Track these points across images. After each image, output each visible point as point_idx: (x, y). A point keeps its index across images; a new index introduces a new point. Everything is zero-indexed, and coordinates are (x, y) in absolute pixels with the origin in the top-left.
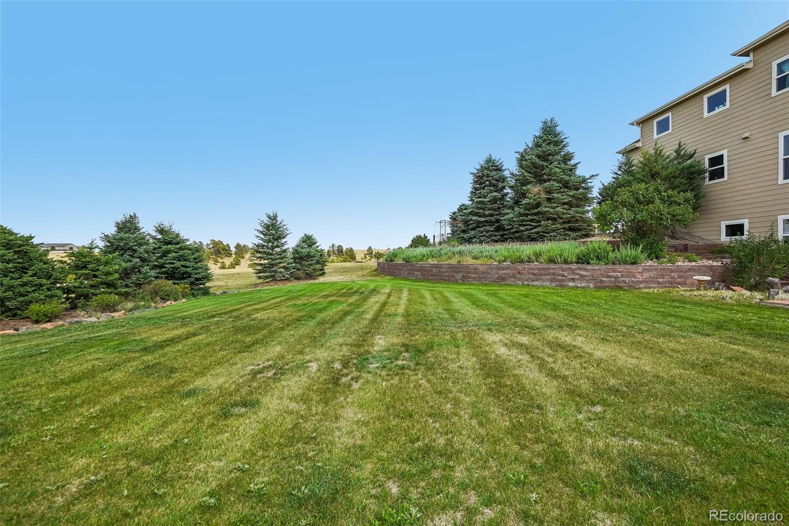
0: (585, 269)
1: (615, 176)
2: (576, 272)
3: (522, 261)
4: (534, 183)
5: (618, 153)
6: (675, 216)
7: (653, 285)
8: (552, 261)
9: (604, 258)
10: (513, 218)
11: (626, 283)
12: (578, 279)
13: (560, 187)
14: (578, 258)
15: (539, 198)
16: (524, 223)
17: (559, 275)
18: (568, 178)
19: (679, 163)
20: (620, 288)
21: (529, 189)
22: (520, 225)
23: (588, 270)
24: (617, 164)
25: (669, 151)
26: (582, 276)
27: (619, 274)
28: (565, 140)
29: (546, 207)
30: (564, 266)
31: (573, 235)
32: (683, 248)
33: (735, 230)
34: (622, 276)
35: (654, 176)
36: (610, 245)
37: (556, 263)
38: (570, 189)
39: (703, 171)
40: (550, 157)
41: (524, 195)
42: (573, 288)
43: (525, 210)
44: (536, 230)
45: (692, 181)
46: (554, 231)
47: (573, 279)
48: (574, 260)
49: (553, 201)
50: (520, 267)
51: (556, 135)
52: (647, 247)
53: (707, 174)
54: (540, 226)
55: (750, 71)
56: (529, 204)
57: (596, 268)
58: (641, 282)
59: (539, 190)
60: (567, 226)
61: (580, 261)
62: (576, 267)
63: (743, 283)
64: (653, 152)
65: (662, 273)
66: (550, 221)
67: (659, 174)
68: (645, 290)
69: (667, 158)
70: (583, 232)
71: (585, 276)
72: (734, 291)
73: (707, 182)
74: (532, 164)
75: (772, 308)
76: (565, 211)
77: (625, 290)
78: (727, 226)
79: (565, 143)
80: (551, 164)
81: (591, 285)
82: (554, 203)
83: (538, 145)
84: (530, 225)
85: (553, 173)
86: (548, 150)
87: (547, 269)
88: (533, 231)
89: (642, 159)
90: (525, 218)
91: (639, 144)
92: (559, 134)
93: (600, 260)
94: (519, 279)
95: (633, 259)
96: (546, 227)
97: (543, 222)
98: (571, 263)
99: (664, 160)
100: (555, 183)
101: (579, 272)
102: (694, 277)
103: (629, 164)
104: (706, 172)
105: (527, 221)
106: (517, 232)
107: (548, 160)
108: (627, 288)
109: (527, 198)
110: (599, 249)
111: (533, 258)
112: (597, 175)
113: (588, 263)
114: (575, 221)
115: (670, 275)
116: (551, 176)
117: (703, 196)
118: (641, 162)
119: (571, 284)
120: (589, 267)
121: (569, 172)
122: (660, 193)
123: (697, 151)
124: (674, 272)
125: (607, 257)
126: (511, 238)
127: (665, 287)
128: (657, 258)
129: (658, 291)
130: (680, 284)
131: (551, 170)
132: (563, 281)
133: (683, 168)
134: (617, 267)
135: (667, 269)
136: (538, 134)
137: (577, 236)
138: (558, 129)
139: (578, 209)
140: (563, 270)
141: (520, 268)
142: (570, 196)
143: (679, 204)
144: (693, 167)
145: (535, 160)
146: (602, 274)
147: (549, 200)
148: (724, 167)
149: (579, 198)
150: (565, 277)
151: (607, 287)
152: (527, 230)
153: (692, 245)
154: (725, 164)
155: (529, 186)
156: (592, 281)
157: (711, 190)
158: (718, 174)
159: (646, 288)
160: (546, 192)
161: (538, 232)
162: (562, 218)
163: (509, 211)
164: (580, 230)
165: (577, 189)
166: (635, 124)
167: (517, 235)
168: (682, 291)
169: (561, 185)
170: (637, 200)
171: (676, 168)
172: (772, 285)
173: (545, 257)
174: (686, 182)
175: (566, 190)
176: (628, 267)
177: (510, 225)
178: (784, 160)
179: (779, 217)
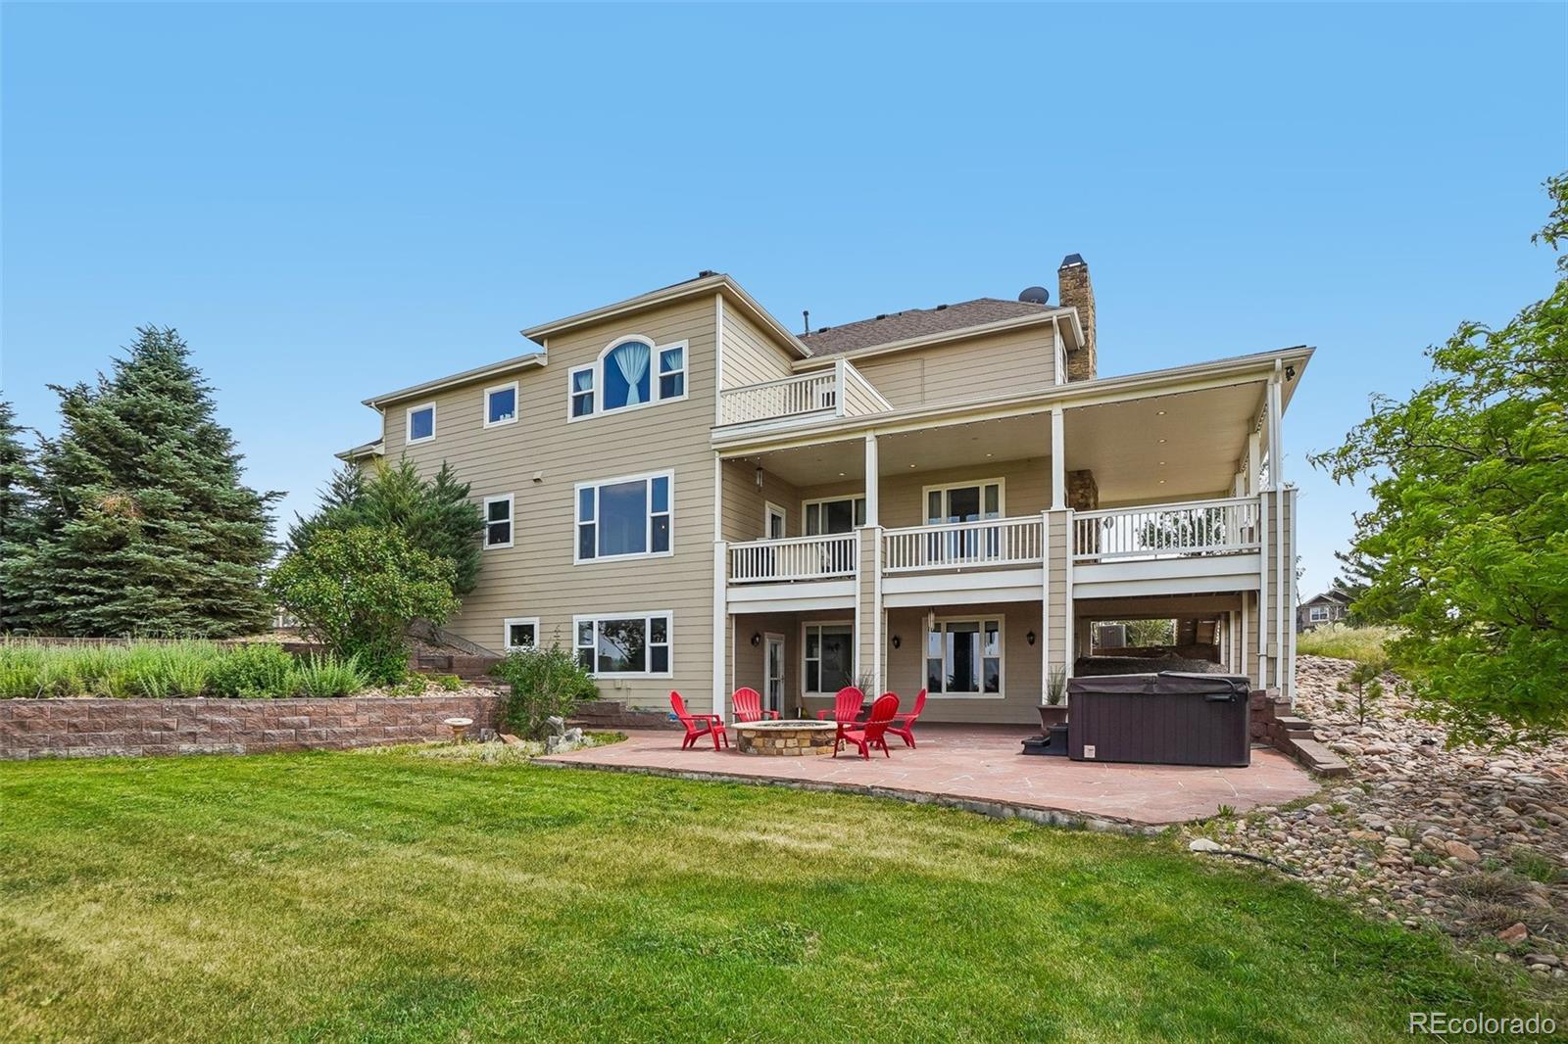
0: (223, 709)
1: (327, 504)
2: (200, 717)
3: (35, 692)
4: (109, 484)
5: (340, 456)
6: (421, 601)
7: (376, 740)
8: (133, 689)
9: (274, 682)
10: (29, 569)
11: (321, 738)
12: (205, 735)
13: (185, 505)
14: (211, 683)
15: (121, 523)
16: (70, 586)
17: (152, 726)
18: (207, 487)
19: (443, 502)
20: (308, 749)
21: (90, 497)
22: (58, 591)
23: (229, 712)
24: (333, 479)
25: (427, 475)
26: (214, 726)
27: (306, 719)
28: (206, 394)
29: (141, 550)
30: (167, 703)
31: (216, 625)
32: (445, 664)
33: (522, 634)
34: (312, 723)
35: (398, 516)
36: (290, 655)
37: (145, 696)
38: (216, 515)
39: (480, 523)
40: (161, 426)
41: (72, 510)
42: (190, 757)
43: (76, 549)
44: (108, 608)
45: (463, 539)
46: (163, 613)
47: (193, 734)
48: (198, 687)
49: (164, 536)
50: (25, 708)
51: (181, 376)
52: (371, 660)
53: (486, 532)
54: (124, 597)
55: (543, 371)
56: (87, 535)
57: (254, 705)
58: (353, 735)
59: (123, 503)
60: (201, 603)
61: (214, 690)
62: (201, 705)
63: (519, 727)
64: (398, 470)
65: (395, 713)
66: (149, 587)
67: (406, 515)
68: (359, 751)
69: (423, 488)
70: (245, 622)
71: (224, 726)
72: (505, 742)
73: (487, 546)
74: (105, 429)
75: (543, 769)
76: (196, 566)
77: (320, 753)
78: (513, 627)
79: (205, 400)
80: (160, 442)
81: (240, 748)
82: (168, 542)
83: (125, 386)
84: (91, 593)
85: (168, 468)
86: (154, 406)
87: (117, 711)
88: (99, 608)
89: (379, 481)
90: (74, 573)
91: (380, 450)
92: (189, 375)
93: (263, 688)
94: (21, 743)
95: (337, 685)
96: (139, 601)
97: (129, 588)
98: (190, 694)
99: (417, 491)
100: (169, 492)
101: (208, 717)
102: (448, 721)
103: (355, 483)
104: (484, 528)
105: (81, 581)
106: (44, 609)
107: (155, 430)
108: (322, 750)
109: (80, 517)
110: (263, 661)
111: (76, 681)
112: (284, 493)
113: (235, 695)
114: (222, 593)
115: (408, 718)
116: (158, 475)
117: (478, 570)
118: (376, 486)
119: (185, 747)
120: (235, 704)
121: (213, 475)
122: (398, 553)
123: (472, 486)
124: (416, 711)
125: (281, 682)
126: (27, 625)
127: (399, 743)
128: (391, 683)
129: (385, 751)
130: (426, 735)
131: (159, 458)
132: (163, 740)
133: (447, 512)
134: (301, 703)
135: (403, 705)
136: (128, 359)
137: (229, 628)
138: (189, 362)
139: (231, 565)
140: (164, 713)
141: (25, 710)
142: (213, 531)
143: (431, 579)
144: (465, 514)
145: (114, 422)
146: (265, 721)
147: (150, 533)
148: (509, 523)
149: (237, 539)
150: (172, 730)
151: (280, 749)
152: (77, 606)
153: (460, 660)
154: (511, 519)
155: (91, 489)
156: (243, 738)
157: (491, 560)
158: (500, 534)
159: (361, 746)
160: (144, 510)
161: (116, 614)
162: (188, 583)
163: (18, 548)
164: (235, 615)
165: (232, 518)
166: (373, 404)
167: (48, 617)
168: (426, 750)
169: (188, 501)
170: (353, 560)
171: (437, 510)
172: (554, 730)
173: (115, 680)
174: (451, 539)
175: (202, 515)
176: (326, 702)
177: (22, 587)
178: (581, 527)
179: (574, 617)
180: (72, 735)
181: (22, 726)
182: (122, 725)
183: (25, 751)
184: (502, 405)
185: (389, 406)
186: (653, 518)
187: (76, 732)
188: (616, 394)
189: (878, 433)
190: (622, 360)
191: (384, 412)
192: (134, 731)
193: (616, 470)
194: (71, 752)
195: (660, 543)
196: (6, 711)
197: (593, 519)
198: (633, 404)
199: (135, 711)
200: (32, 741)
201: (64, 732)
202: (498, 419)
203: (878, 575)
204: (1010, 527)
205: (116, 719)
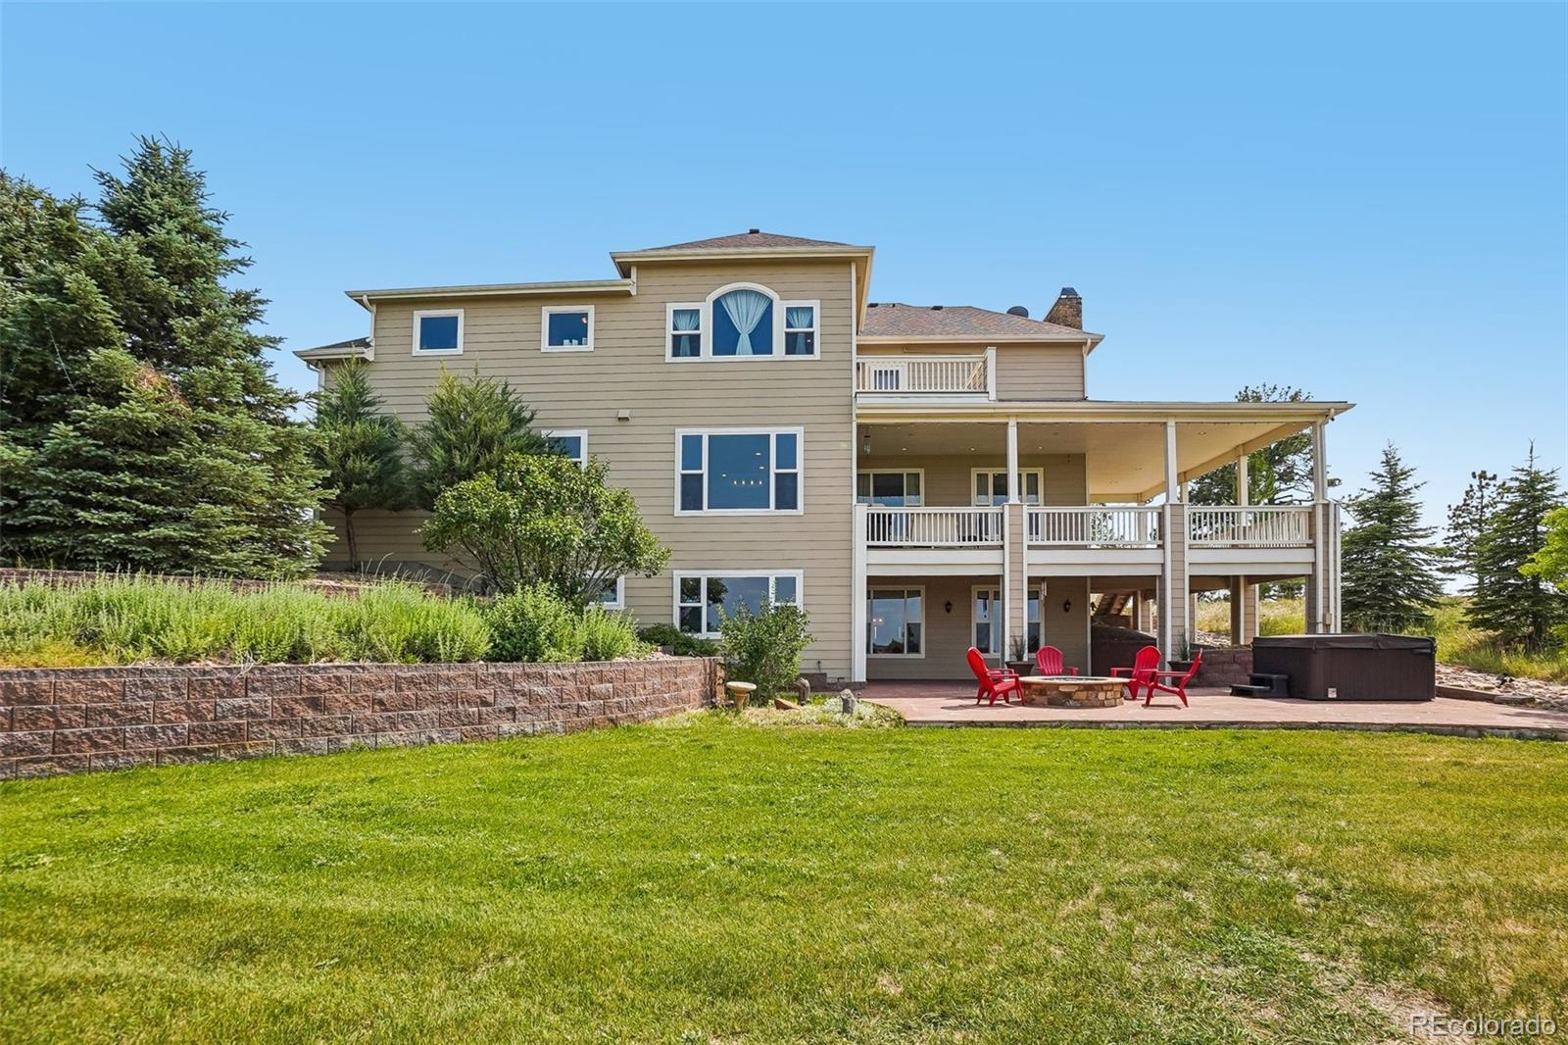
2: (518, 687)
7: (659, 711)
11: (622, 709)
12: (524, 710)
16: (97, 497)
17: (468, 701)
20: (613, 724)
22: (80, 504)
26: (532, 698)
30: (482, 669)
34: (616, 692)
44: (157, 532)
55: (630, 301)
61: (494, 652)
62: (516, 671)
71: (541, 698)
81: (559, 725)
84: (128, 510)
88: (144, 533)
90: (100, 478)
91: (366, 354)
101: (526, 686)
108: (625, 723)
119: (505, 727)
123: (535, 415)
134: (605, 667)
146: (578, 690)
151: (592, 725)
154: (584, 458)
156: (560, 713)
159: (651, 717)
166: (365, 298)
178: (683, 476)
179: (675, 572)
180: (379, 716)
181: (315, 704)
182: (436, 700)
183: (322, 741)
184: (567, 329)
185: (382, 304)
186: (777, 475)
187: (383, 711)
188: (726, 340)
189: (1020, 420)
190: (731, 306)
191: (374, 309)
192: (449, 708)
193: (732, 420)
194: (380, 740)
195: (787, 499)
196: (292, 683)
197: (701, 468)
198: (744, 355)
199: (449, 681)
200: (329, 726)
201: (368, 713)
202: (562, 344)
203: (1025, 548)
204: (1048, 514)
205: (428, 692)
